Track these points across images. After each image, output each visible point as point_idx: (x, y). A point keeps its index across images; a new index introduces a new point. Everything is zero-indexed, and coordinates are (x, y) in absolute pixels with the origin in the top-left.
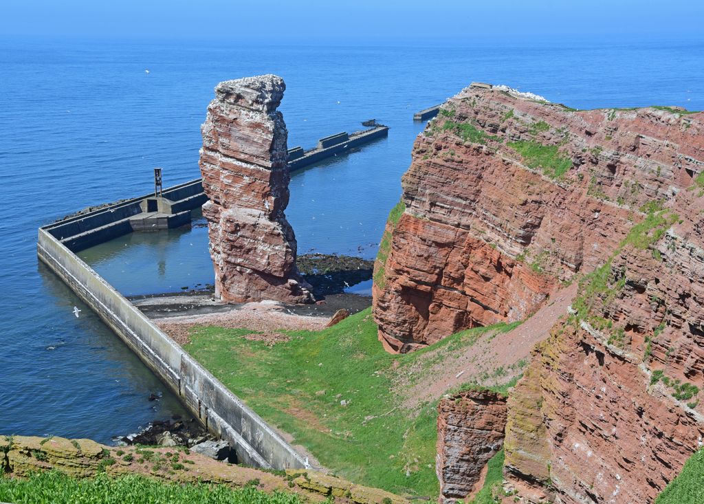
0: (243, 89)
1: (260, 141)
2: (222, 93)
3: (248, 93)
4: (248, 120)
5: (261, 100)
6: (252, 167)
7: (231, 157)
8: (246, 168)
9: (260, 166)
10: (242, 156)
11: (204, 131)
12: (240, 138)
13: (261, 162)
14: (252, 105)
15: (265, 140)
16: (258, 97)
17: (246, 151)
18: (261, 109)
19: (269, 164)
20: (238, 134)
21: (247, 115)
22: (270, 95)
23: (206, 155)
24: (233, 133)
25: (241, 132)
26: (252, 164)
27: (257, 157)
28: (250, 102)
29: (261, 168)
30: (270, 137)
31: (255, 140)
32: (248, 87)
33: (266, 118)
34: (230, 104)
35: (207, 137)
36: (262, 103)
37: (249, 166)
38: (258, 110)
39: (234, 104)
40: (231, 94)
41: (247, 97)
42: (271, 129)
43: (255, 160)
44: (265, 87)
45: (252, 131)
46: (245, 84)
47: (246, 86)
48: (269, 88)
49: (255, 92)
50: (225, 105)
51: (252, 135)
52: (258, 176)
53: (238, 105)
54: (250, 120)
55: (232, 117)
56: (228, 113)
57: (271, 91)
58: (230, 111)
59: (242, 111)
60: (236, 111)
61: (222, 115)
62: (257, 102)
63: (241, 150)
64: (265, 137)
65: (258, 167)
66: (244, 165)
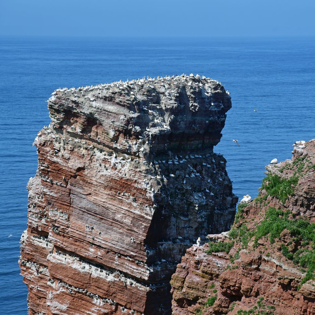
0: (98, 104)
1: (128, 221)
2: (58, 111)
3: (108, 113)
4: (105, 172)
5: (138, 128)
6: (111, 278)
7: (72, 254)
8: (98, 280)
9: (126, 275)
10: (92, 252)
11: (31, 193)
12: (88, 211)
13: (130, 267)
14: (115, 139)
15: (137, 219)
16: (128, 122)
17: (98, 241)
18: (134, 149)
19: (145, 273)
20: (84, 204)
21: (105, 160)
22: (168, 118)
23: (31, 244)
24: (76, 200)
25: (92, 198)
26: (111, 270)
27: (121, 255)
28: (112, 133)
29: (129, 281)
30: (149, 212)
31: (118, 217)
32: (109, 99)
33: (143, 168)
34: (75, 135)
35: (36, 206)
36: (137, 136)
37: (103, 274)
38: (127, 151)
39: (81, 137)
40: (77, 115)
41: (107, 122)
42: (150, 195)
43: (116, 262)
44: (158, 102)
45: (113, 198)
46: (105, 93)
47: (105, 99)
48: (167, 102)
49: (125, 111)
50: (64, 136)
51: (113, 205)
52: (121, 298)
53: (90, 139)
54: (109, 172)
55: (74, 164)
56: (67, 156)
57: (172, 111)
58: (72, 150)
59: (98, 153)
60: (84, 152)
61: (55, 159)
62: (127, 133)
63: (89, 238)
64: (137, 212)
65: (123, 279)
66: (95, 272)
